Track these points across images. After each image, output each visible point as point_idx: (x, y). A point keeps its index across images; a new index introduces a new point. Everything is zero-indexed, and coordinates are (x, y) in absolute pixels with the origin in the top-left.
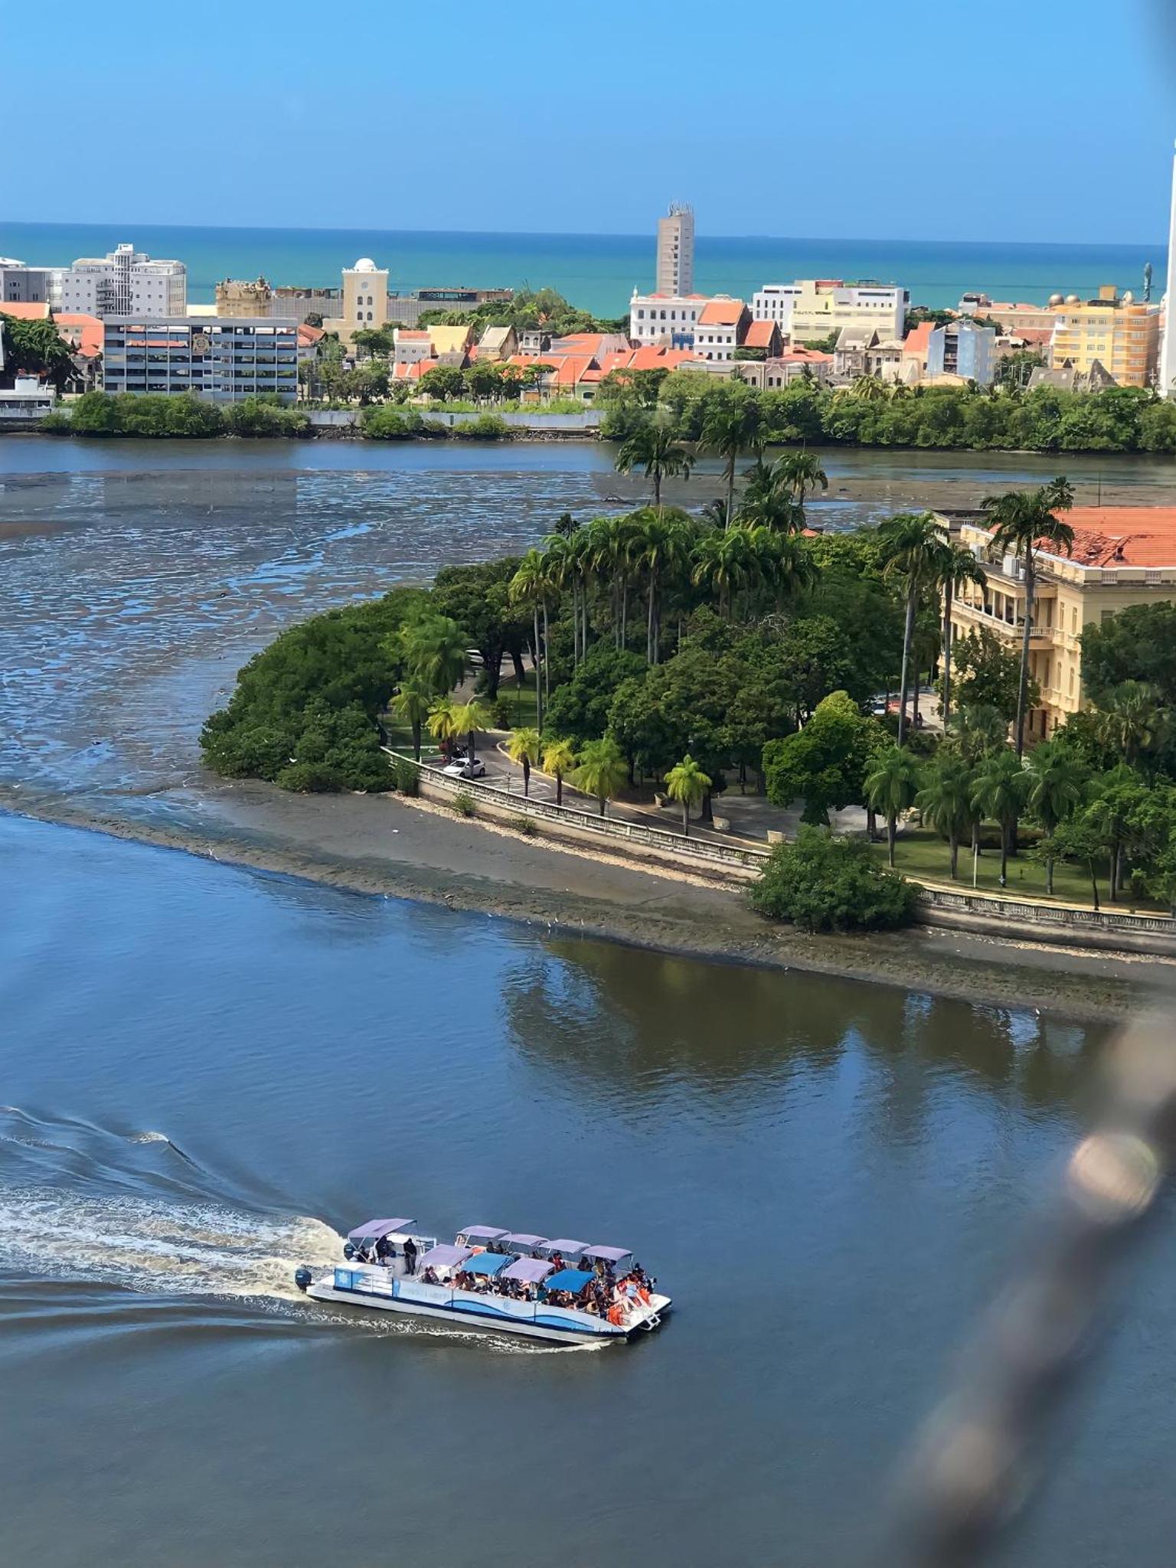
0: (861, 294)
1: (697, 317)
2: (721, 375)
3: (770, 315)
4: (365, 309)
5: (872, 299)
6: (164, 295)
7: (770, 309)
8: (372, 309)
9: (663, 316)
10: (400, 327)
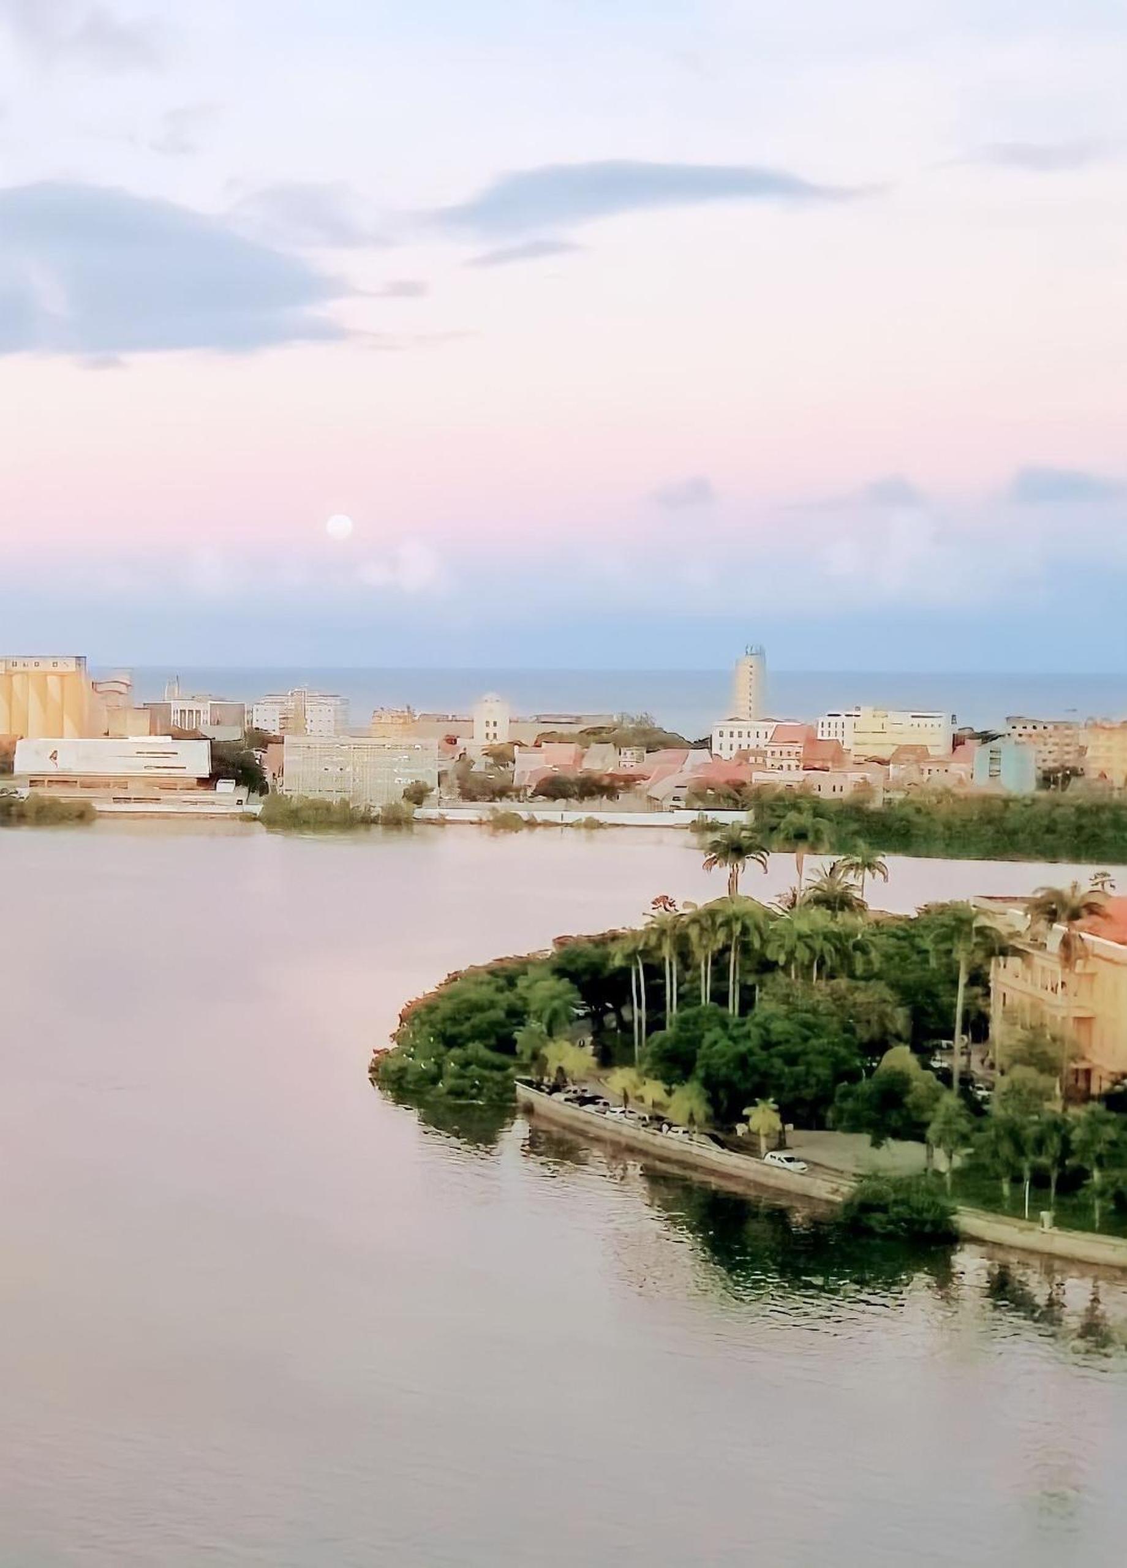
0: (913, 717)
1: (769, 736)
2: (790, 784)
3: (832, 733)
4: (491, 730)
5: (922, 721)
6: (332, 720)
7: (832, 729)
8: (496, 730)
9: (740, 735)
10: (520, 745)
